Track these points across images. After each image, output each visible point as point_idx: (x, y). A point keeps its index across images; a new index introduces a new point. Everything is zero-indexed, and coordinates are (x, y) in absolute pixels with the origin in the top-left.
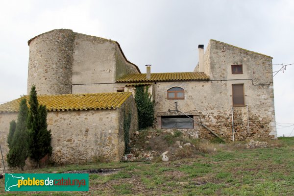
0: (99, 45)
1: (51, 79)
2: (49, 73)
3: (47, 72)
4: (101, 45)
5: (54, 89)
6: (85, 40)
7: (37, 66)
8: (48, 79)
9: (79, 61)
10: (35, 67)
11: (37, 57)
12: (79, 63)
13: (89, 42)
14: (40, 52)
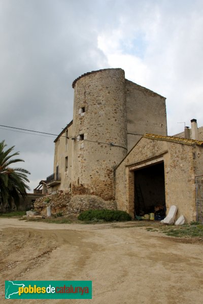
0: (150, 97)
1: (119, 122)
2: (118, 114)
3: (116, 113)
4: (152, 97)
5: (122, 134)
6: (136, 89)
7: (103, 103)
8: (117, 121)
9: (132, 109)
10: (100, 104)
11: (102, 93)
12: (131, 111)
13: (140, 92)
14: (107, 88)
